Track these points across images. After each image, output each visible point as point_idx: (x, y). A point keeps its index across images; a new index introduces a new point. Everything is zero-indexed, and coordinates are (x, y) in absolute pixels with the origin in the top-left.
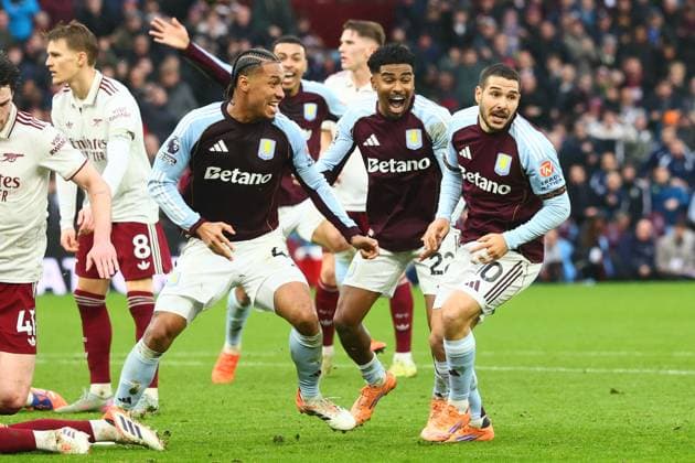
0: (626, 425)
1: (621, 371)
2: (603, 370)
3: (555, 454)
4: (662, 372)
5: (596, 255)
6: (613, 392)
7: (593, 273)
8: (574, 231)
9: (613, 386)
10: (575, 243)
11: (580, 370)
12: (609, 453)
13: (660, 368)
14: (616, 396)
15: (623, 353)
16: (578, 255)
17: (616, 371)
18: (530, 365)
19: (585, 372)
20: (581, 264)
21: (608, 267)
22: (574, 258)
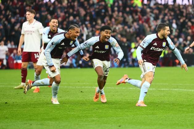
0: (84, 99)
1: (84, 87)
2: (80, 87)
3: (67, 105)
4: (93, 87)
5: (81, 62)
6: (81, 92)
7: (80, 66)
8: (76, 57)
9: (81, 91)
10: (76, 59)
11: (75, 87)
12: (79, 105)
13: (92, 87)
14: (82, 93)
15: (85, 83)
16: (77, 62)
17: (82, 87)
18: (64, 86)
19: (76, 88)
20: (78, 64)
21: (83, 65)
22: (76, 63)
